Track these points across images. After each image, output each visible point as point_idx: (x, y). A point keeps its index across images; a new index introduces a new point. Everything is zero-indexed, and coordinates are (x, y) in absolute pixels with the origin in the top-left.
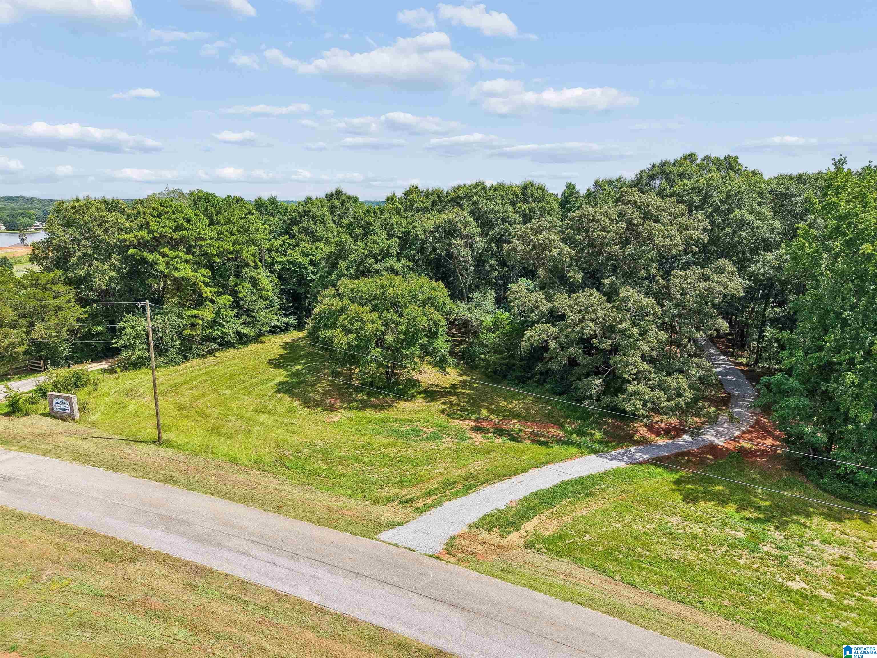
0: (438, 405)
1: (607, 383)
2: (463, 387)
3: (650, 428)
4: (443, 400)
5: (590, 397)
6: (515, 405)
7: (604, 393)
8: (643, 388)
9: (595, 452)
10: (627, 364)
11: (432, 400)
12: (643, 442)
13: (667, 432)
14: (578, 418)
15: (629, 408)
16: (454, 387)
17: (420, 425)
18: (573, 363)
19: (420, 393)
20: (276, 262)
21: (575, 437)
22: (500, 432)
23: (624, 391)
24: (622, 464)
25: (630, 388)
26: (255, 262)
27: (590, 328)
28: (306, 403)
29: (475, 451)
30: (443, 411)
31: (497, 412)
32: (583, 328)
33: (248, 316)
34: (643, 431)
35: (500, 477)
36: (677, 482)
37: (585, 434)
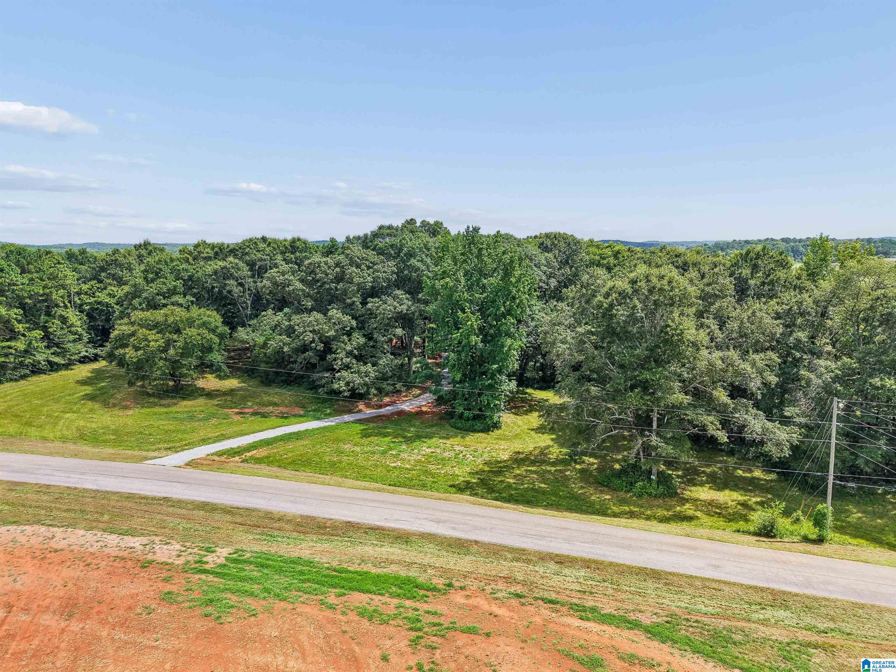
2: (239, 390)
4: (219, 399)
6: (275, 399)
11: (211, 399)
16: (232, 390)
17: (195, 414)
20: (85, 303)
22: (255, 414)
26: (64, 303)
27: (310, 336)
28: (106, 405)
29: (231, 424)
31: (259, 403)
32: (305, 337)
33: (58, 348)
35: (242, 435)
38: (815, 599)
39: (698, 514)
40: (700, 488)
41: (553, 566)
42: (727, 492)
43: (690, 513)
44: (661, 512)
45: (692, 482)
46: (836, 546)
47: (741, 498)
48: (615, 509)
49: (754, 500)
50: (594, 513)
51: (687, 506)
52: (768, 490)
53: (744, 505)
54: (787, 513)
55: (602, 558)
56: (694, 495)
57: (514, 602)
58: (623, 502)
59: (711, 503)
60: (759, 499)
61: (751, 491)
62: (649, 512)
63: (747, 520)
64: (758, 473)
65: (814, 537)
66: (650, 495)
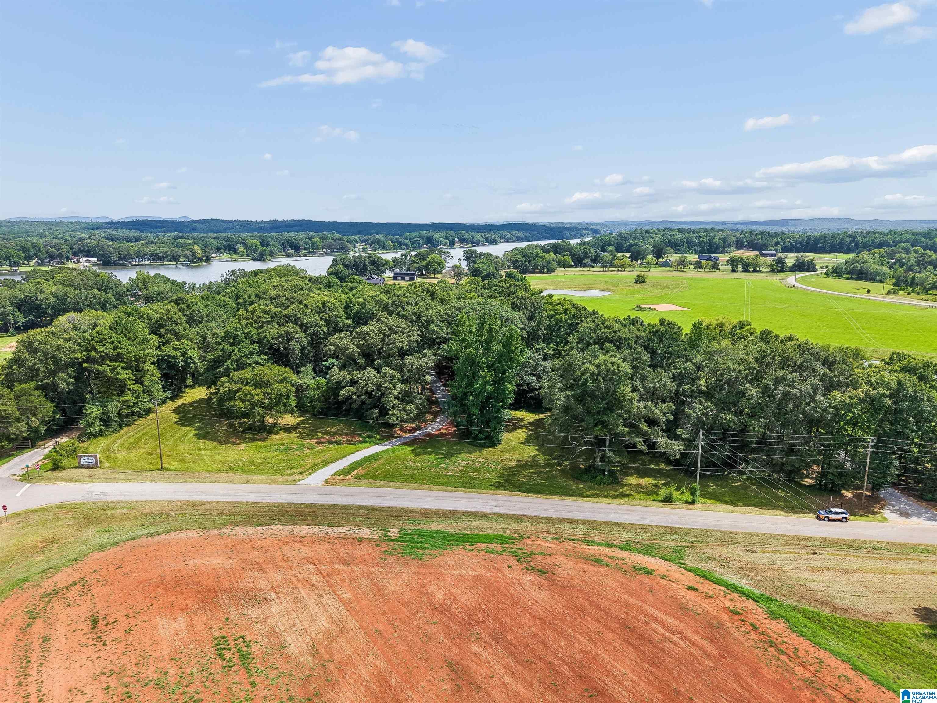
0: (294, 434)
1: (380, 411)
2: (304, 423)
3: (402, 429)
4: (295, 432)
5: (373, 419)
6: (334, 429)
7: (379, 416)
8: (396, 412)
9: (377, 444)
10: (388, 401)
11: (289, 433)
12: (400, 436)
13: (410, 431)
14: (367, 431)
15: (391, 421)
16: (298, 424)
17: (289, 445)
18: (363, 403)
19: (281, 430)
21: (367, 439)
22: (331, 443)
23: (388, 414)
24: (390, 447)
25: (391, 413)
27: (371, 387)
28: (220, 442)
29: (322, 452)
30: (298, 437)
31: (327, 433)
32: (368, 388)
34: (399, 432)
35: (338, 459)
36: (412, 450)
37: (372, 437)
38: (690, 529)
39: (632, 493)
40: (631, 478)
41: (567, 525)
42: (646, 479)
43: (628, 492)
44: (612, 493)
45: (627, 474)
46: (700, 505)
47: (653, 482)
48: (588, 493)
49: (661, 482)
50: (576, 496)
51: (626, 488)
52: (668, 477)
53: (655, 486)
54: (678, 489)
55: (589, 519)
56: (628, 482)
57: (556, 541)
58: (590, 488)
59: (638, 486)
60: (663, 482)
61: (658, 477)
62: (606, 493)
63: (657, 494)
64: (662, 466)
65: (691, 500)
66: (604, 483)
